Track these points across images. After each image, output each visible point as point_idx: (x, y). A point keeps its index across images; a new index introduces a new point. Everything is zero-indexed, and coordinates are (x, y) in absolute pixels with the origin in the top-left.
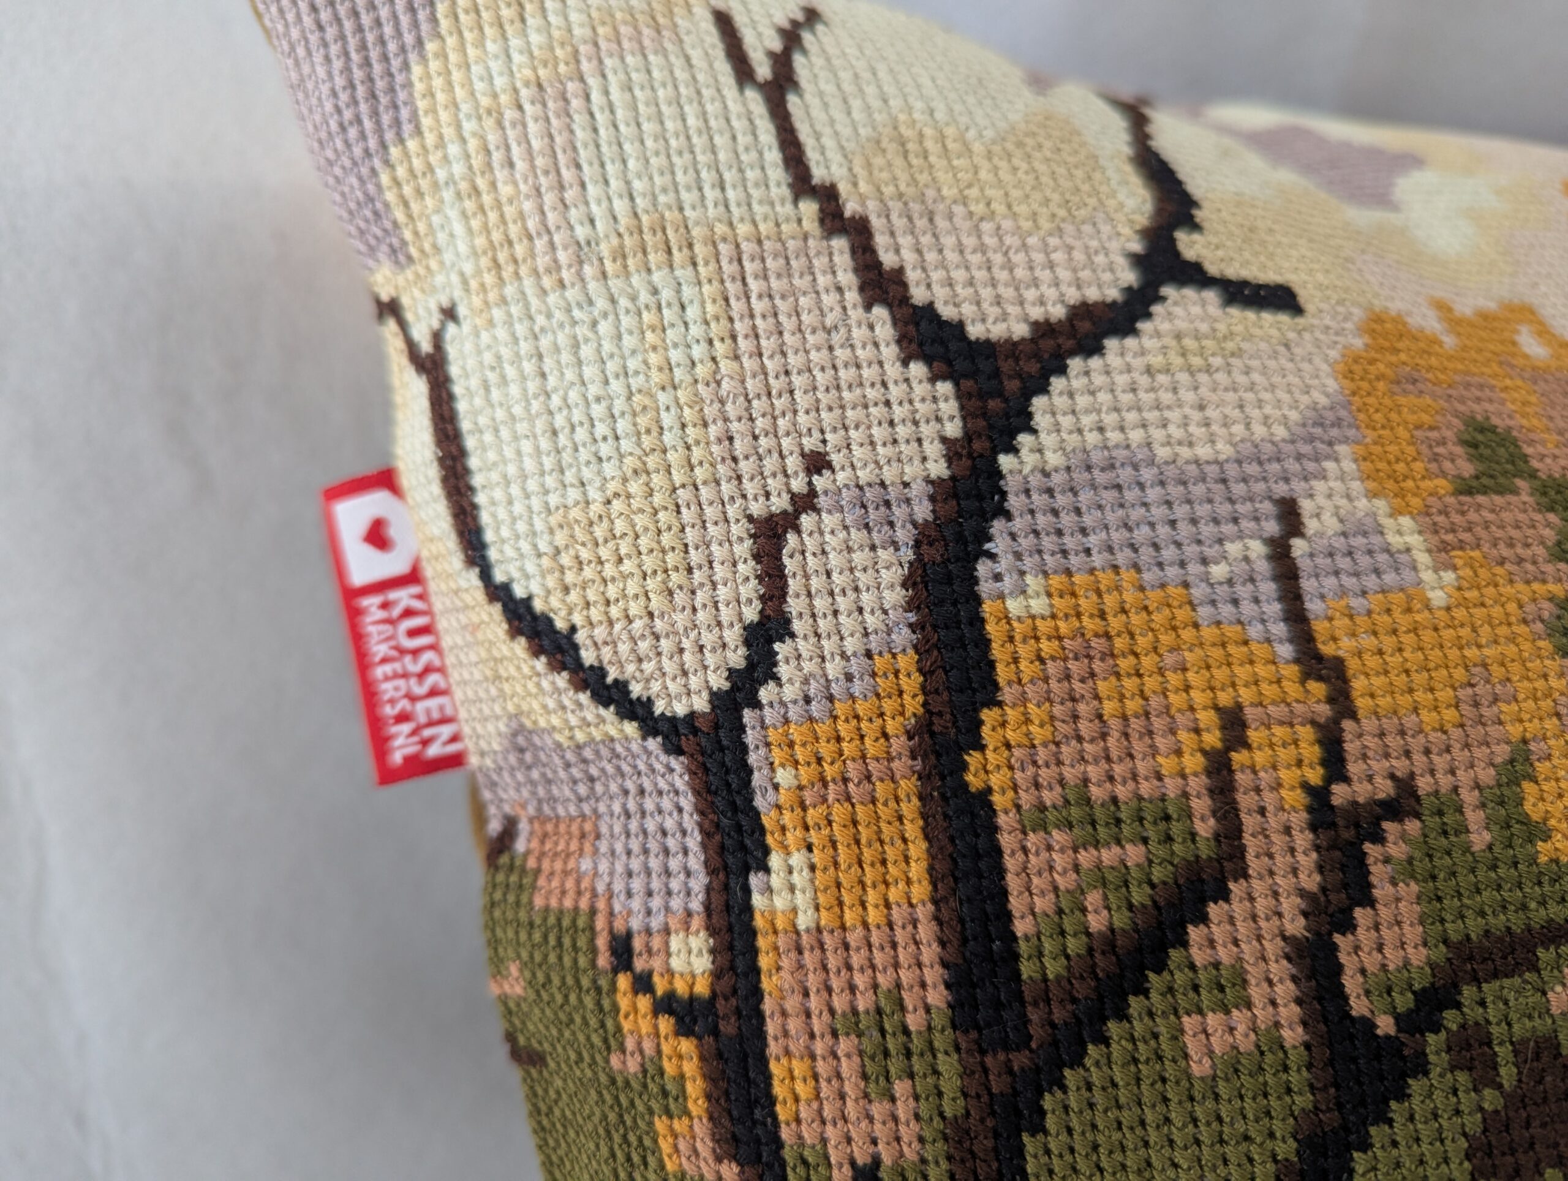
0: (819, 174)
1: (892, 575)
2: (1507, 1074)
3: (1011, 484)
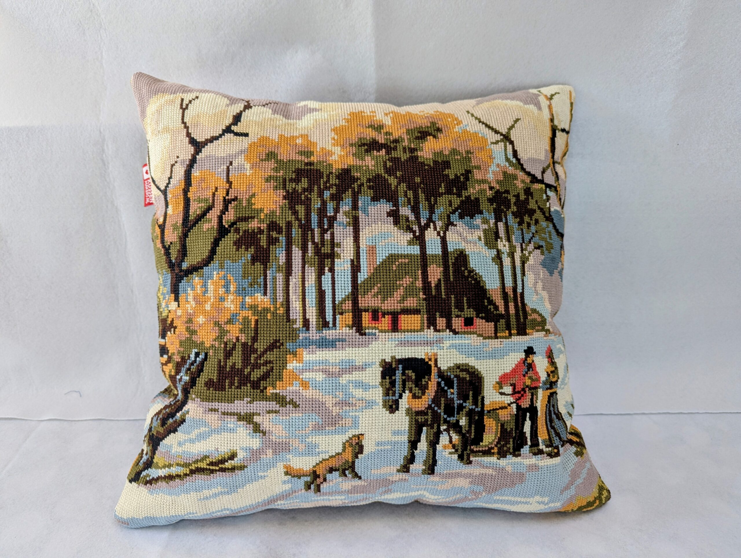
0: (185, 121)
1: (183, 171)
2: (241, 234)
3: (197, 159)
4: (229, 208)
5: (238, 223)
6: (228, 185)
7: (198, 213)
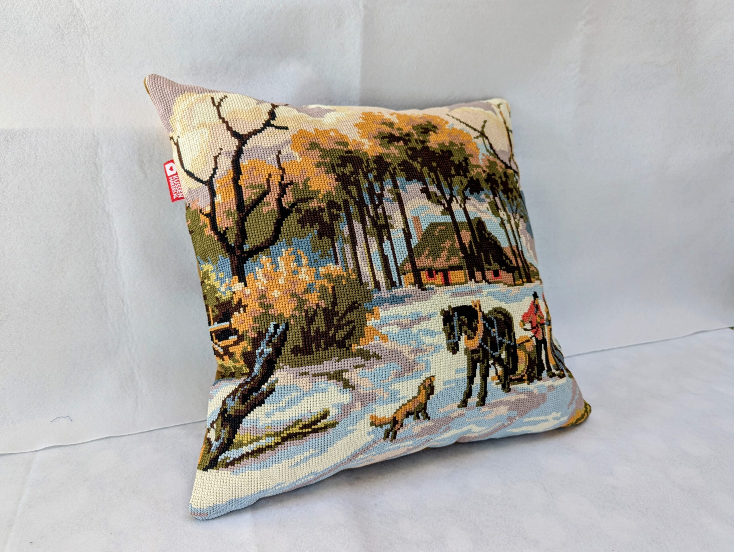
0: (222, 116)
1: (230, 161)
2: (303, 213)
3: (244, 150)
4: (287, 191)
5: (298, 204)
6: (281, 171)
7: (253, 198)
